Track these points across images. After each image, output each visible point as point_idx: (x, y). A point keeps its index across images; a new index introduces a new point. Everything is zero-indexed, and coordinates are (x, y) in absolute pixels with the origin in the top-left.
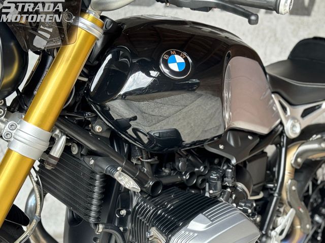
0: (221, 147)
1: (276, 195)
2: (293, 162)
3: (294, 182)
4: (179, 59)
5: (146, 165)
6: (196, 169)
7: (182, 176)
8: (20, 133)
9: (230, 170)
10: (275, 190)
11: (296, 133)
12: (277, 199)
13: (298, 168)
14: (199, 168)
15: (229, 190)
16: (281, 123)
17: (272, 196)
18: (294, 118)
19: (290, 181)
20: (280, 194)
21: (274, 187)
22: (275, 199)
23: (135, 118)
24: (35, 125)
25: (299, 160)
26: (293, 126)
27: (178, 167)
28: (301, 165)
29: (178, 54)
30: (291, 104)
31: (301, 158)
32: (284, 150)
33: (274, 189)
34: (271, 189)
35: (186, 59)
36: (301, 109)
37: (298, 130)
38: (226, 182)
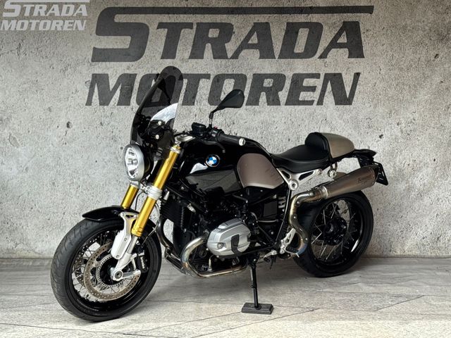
0: (242, 195)
8: (152, 190)
9: (245, 206)
15: (245, 215)
18: (294, 180)
24: (156, 187)
28: (299, 205)
30: (293, 172)
36: (299, 175)
37: (296, 186)
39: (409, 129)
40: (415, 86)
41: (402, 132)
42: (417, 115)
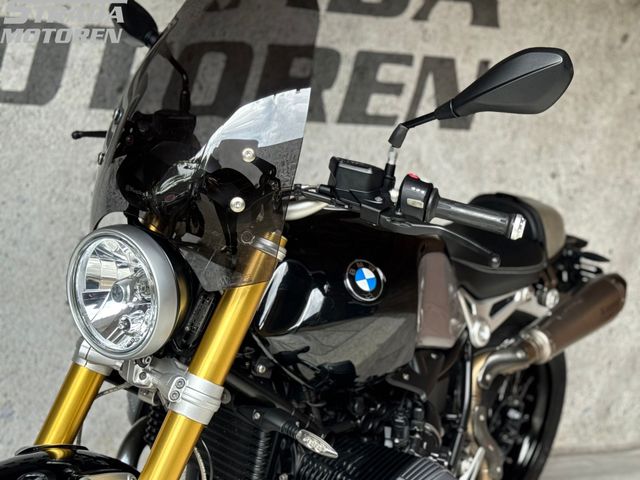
0: (406, 377)
1: (461, 430)
2: (480, 379)
3: (483, 408)
4: (368, 273)
5: (314, 411)
6: (372, 409)
7: (355, 420)
8: (189, 391)
9: (420, 410)
10: (459, 424)
11: (483, 340)
12: (462, 436)
13: (487, 388)
14: (375, 406)
15: (417, 436)
16: (467, 329)
17: (455, 432)
18: (481, 319)
19: (477, 409)
20: (465, 429)
21: (458, 418)
22: (459, 436)
23: (306, 350)
24: (205, 378)
25: (488, 377)
26: (481, 329)
27: (353, 408)
28: (490, 384)
29: (366, 266)
30: (477, 298)
31: (491, 374)
32: (468, 365)
33: (457, 421)
34: (453, 421)
35: (376, 273)
36: (489, 304)
37: (486, 335)
38: (414, 425)
39: (572, 186)
40: (585, 98)
41: (560, 192)
42: (587, 159)
